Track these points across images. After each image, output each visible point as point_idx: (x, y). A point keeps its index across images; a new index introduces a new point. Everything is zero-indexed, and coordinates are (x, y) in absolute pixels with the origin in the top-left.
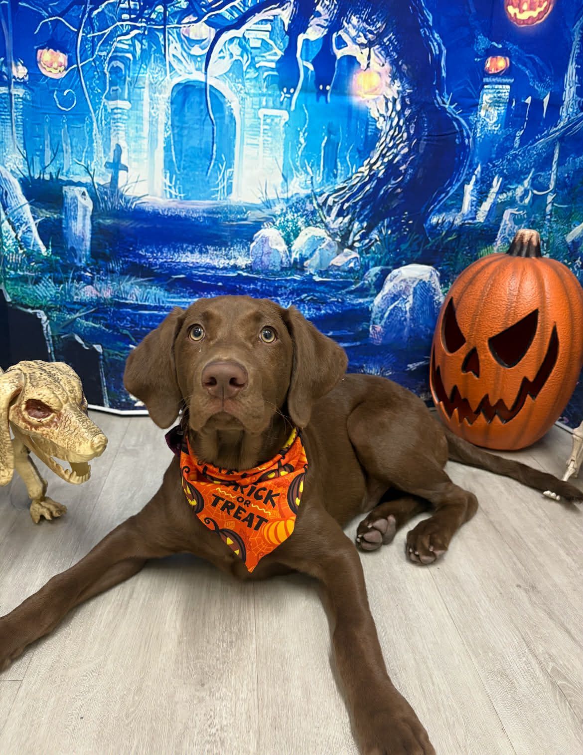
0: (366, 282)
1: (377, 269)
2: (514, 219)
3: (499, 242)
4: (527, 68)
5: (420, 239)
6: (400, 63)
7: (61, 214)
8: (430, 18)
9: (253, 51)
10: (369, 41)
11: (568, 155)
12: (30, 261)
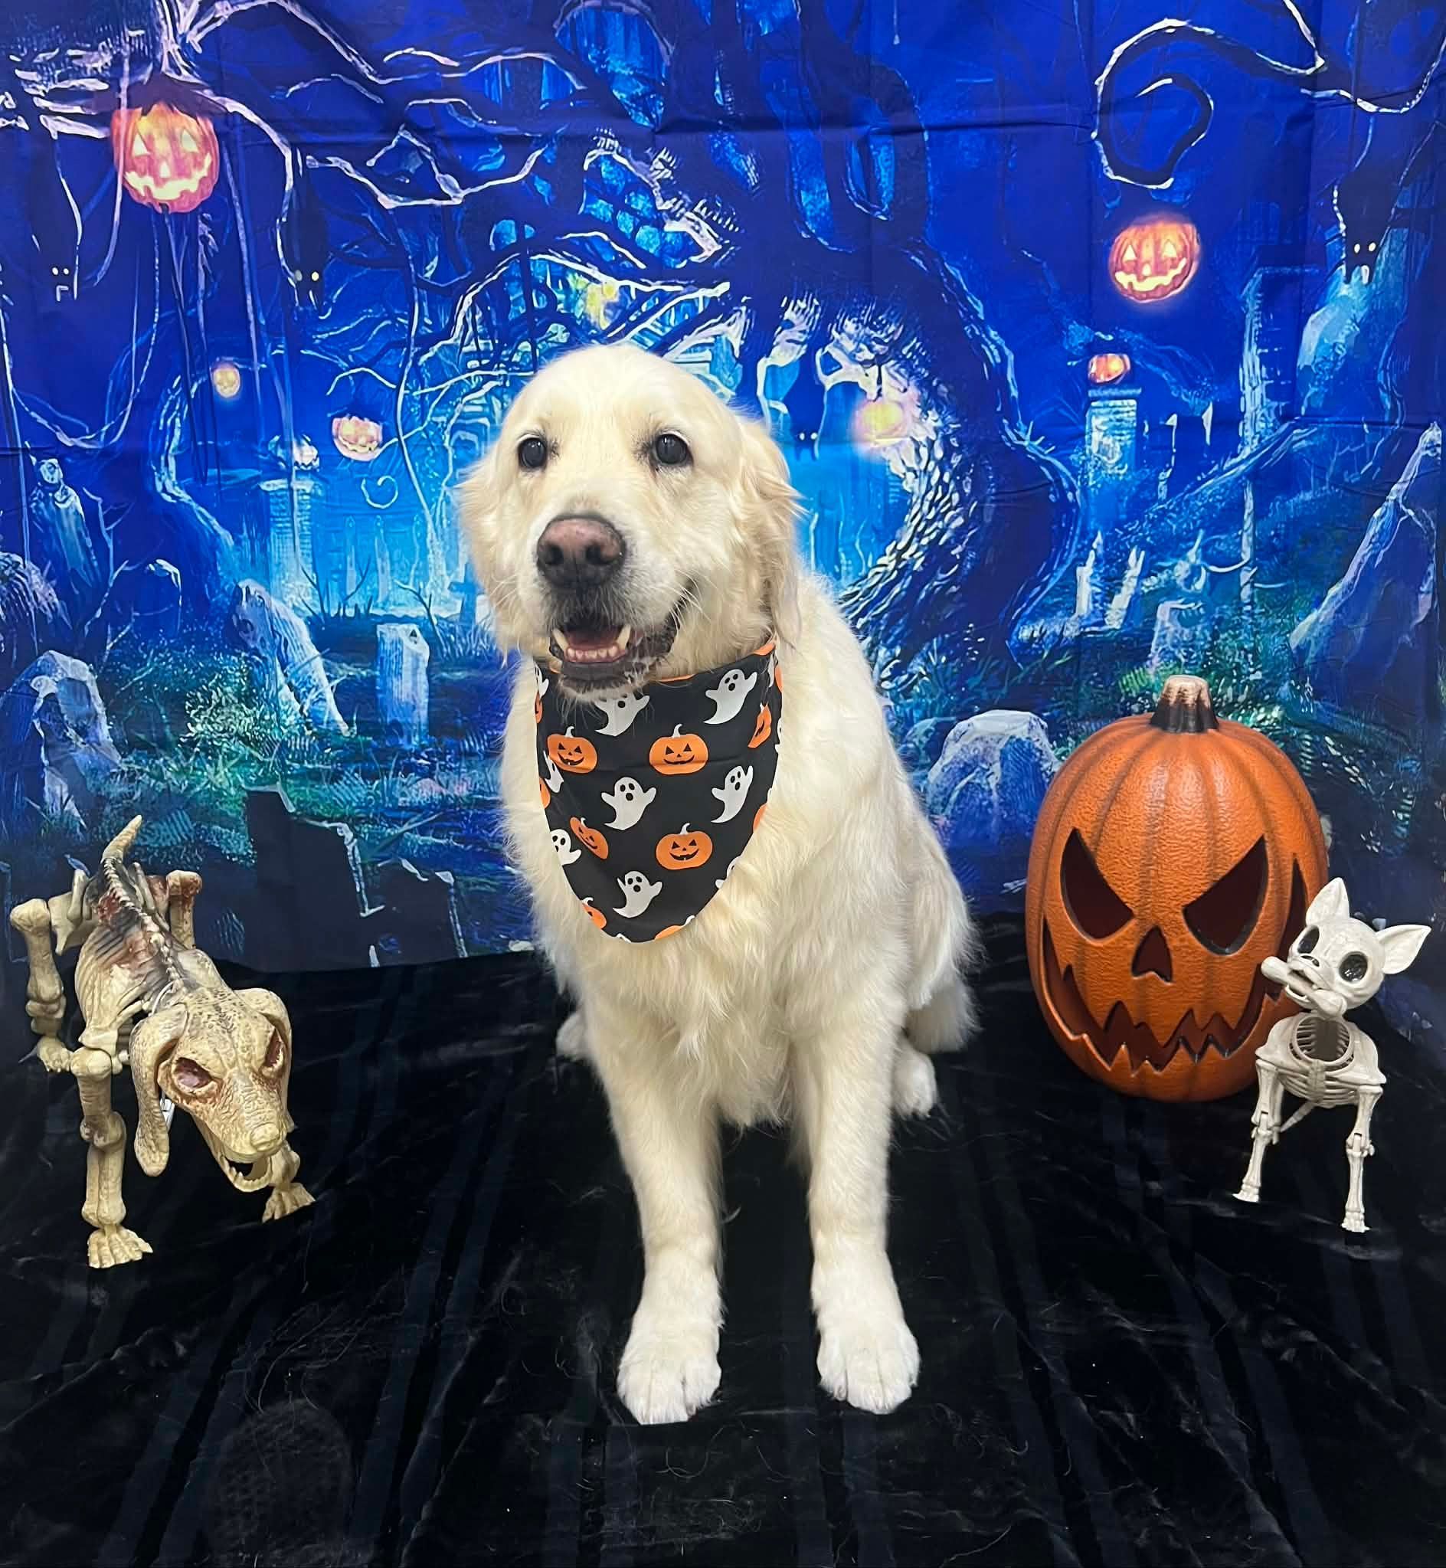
0: (911, 746)
1: (929, 723)
2: (1180, 618)
3: (1156, 660)
4: (1163, 368)
5: (1002, 666)
6: (934, 383)
7: (374, 668)
8: (980, 308)
10: (877, 355)
11: (1271, 498)
12: (323, 746)
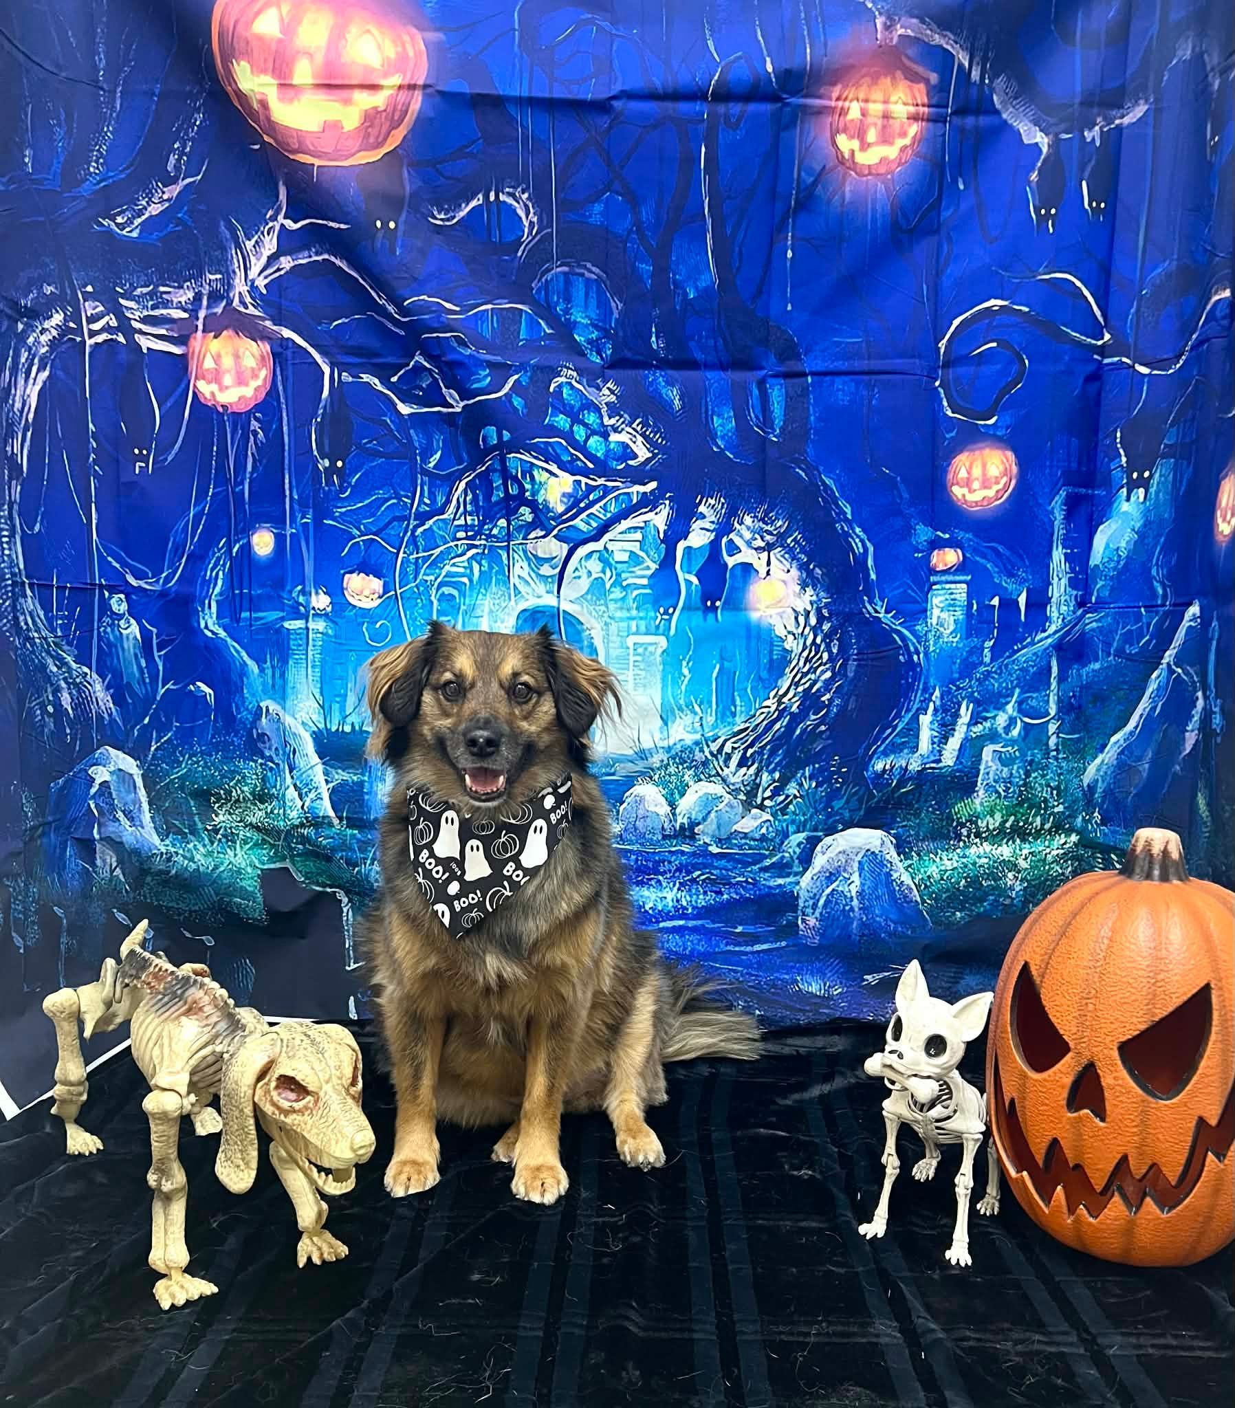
0: (786, 855)
1: (801, 837)
2: (1000, 758)
3: (981, 792)
4: (989, 561)
5: (861, 793)
6: (811, 567)
7: (363, 774)
8: (848, 510)
9: (619, 566)
10: (768, 544)
11: (1072, 666)
12: (317, 835)
